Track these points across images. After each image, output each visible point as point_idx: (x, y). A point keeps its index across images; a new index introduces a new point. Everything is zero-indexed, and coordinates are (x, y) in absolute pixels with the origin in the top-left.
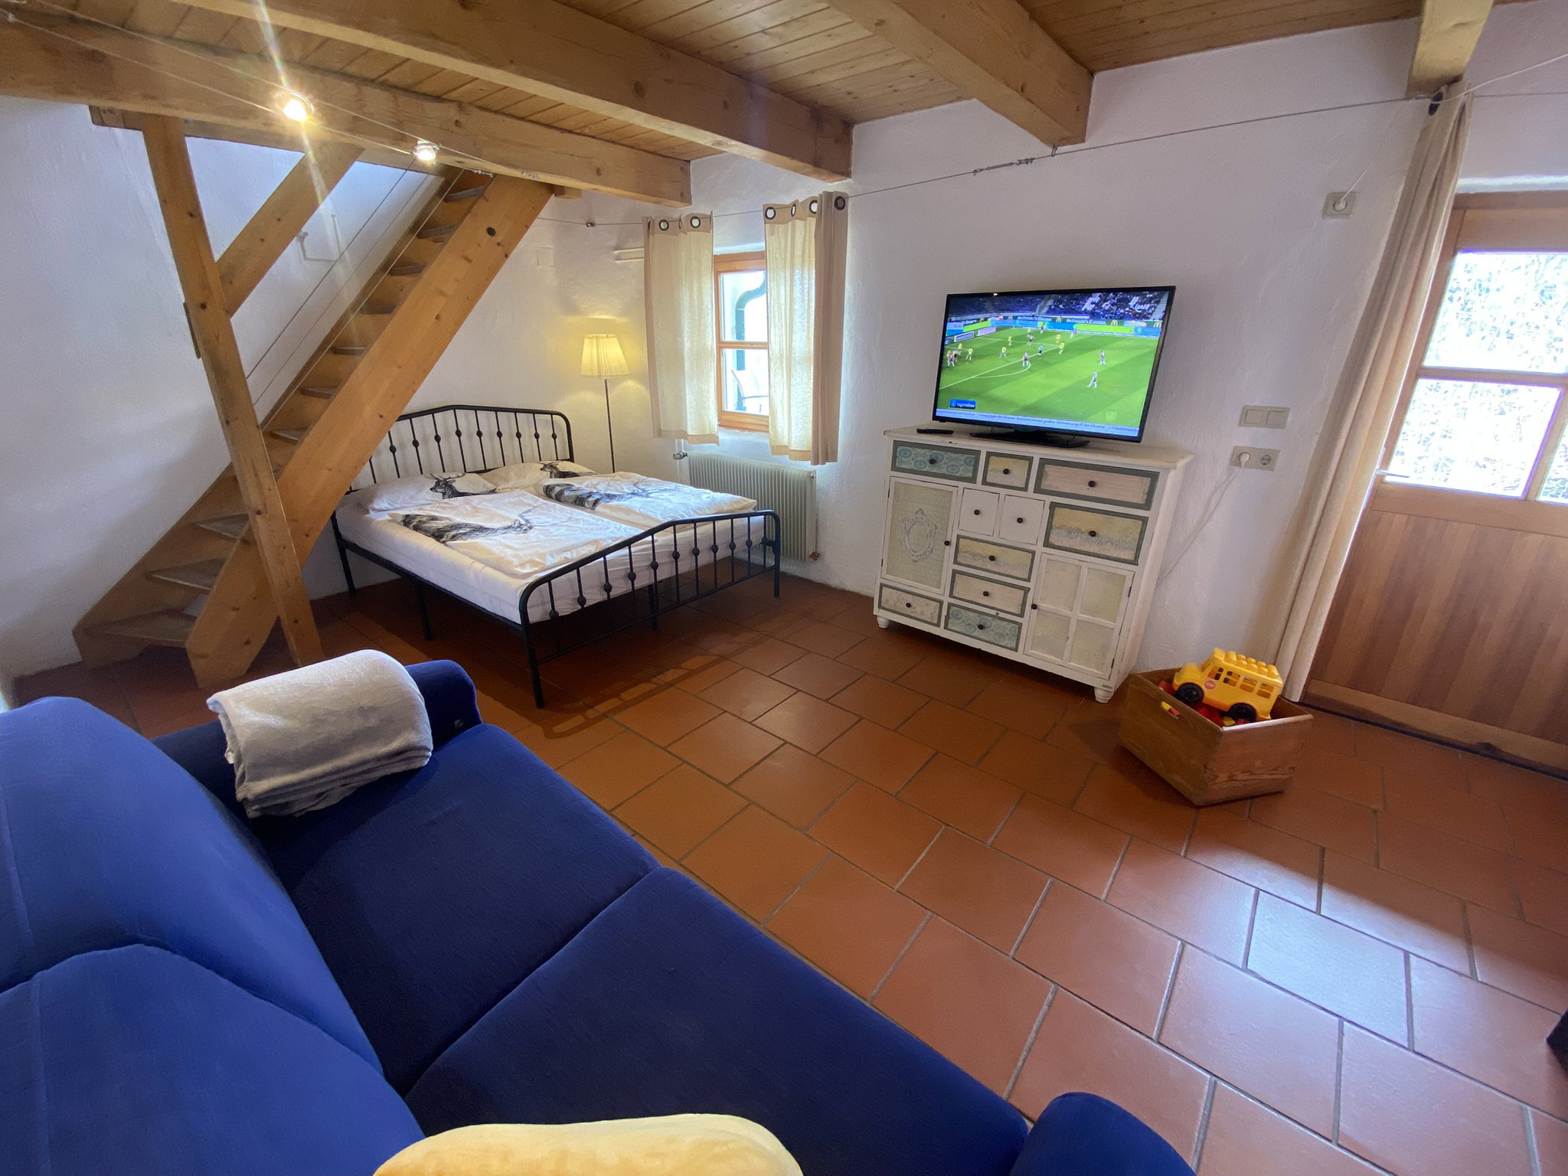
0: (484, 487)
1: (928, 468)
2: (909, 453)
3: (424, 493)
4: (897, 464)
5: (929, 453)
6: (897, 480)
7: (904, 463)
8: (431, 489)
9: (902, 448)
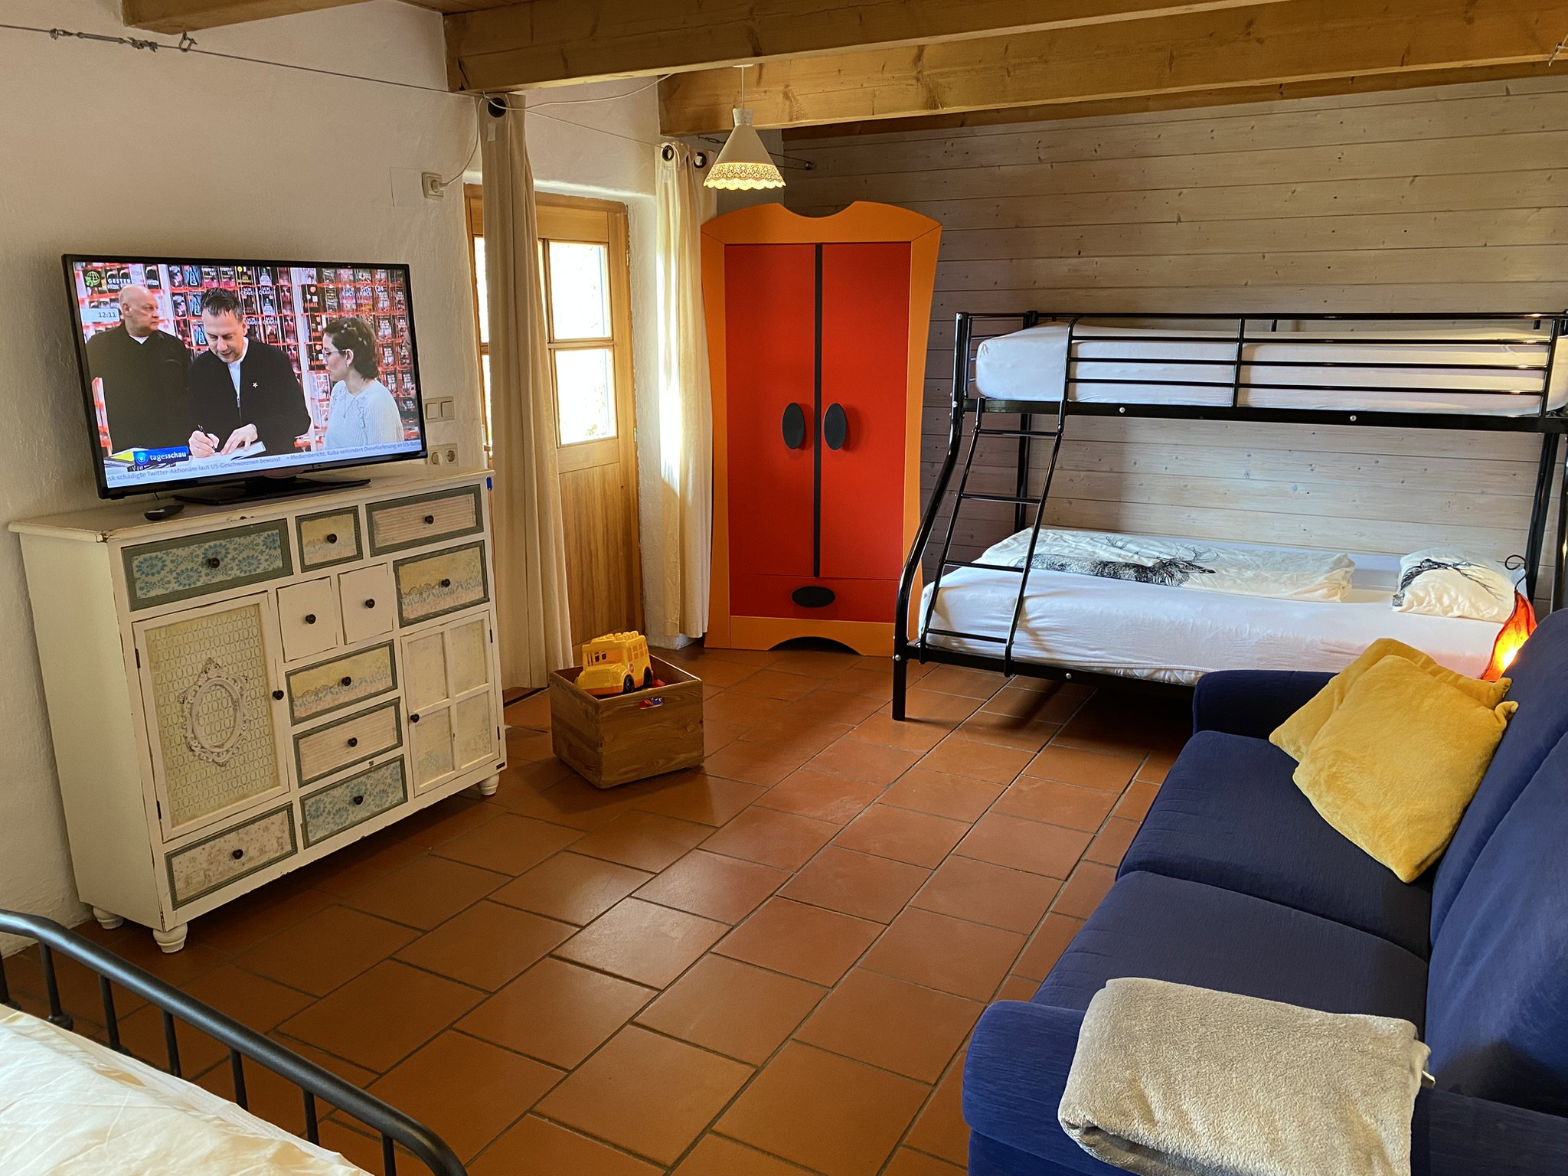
1: (205, 578)
2: (160, 564)
4: (140, 594)
5: (199, 551)
6: (148, 625)
7: (153, 585)
9: (141, 558)
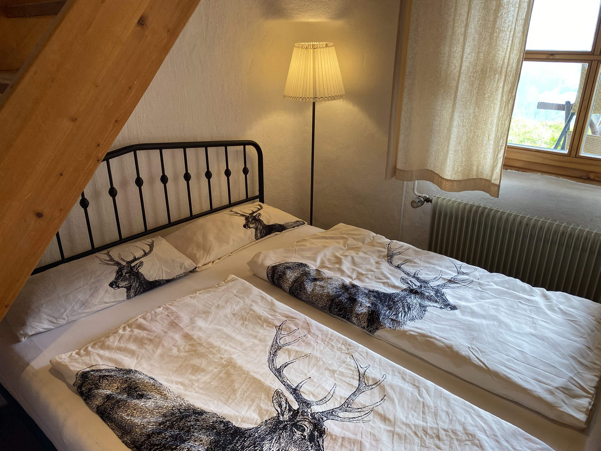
0: (181, 267)
3: (102, 293)
8: (111, 285)
